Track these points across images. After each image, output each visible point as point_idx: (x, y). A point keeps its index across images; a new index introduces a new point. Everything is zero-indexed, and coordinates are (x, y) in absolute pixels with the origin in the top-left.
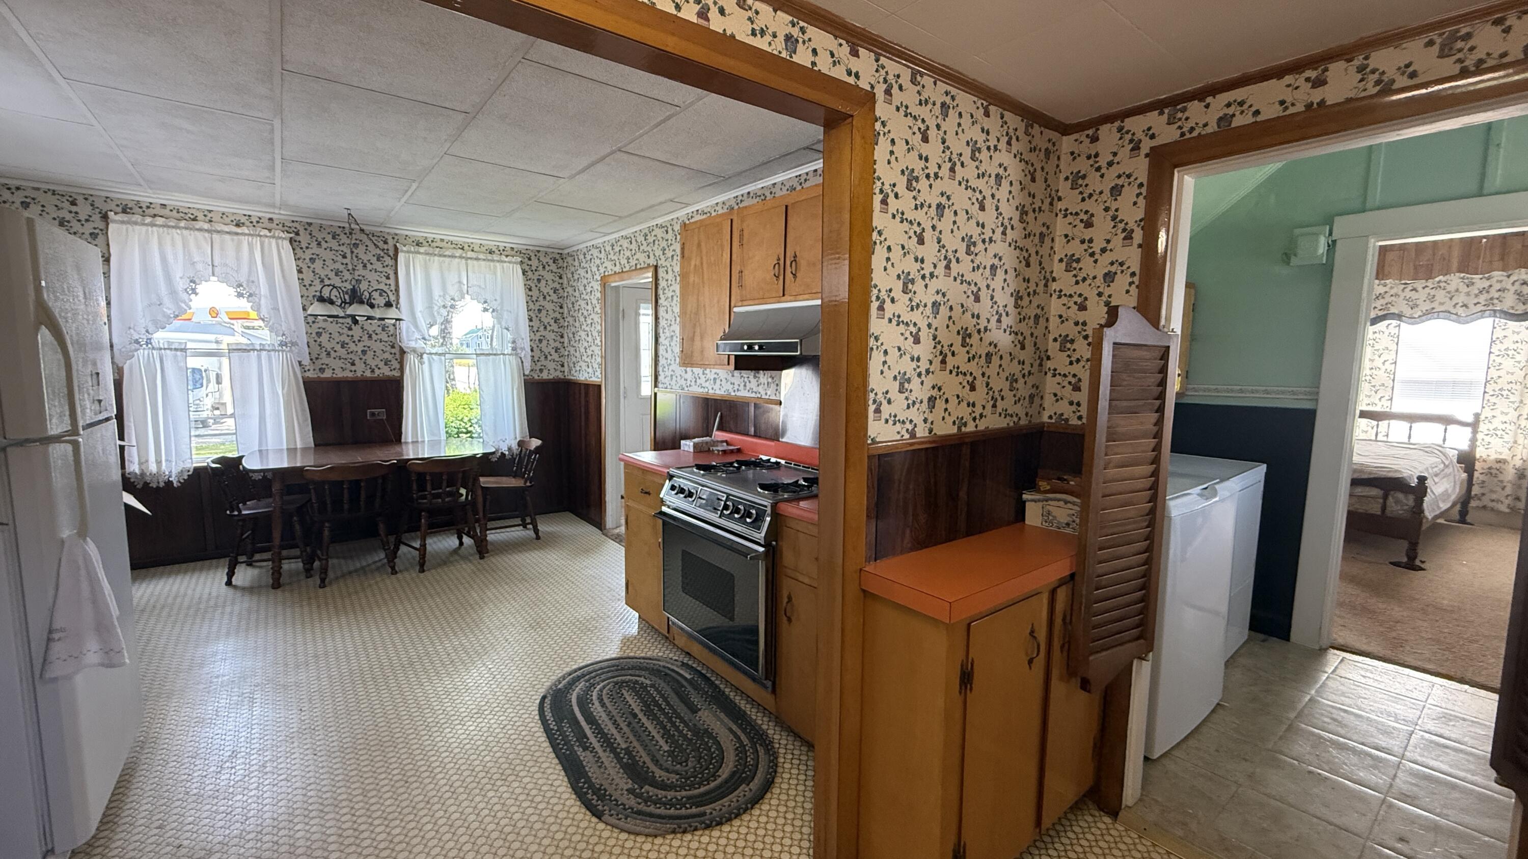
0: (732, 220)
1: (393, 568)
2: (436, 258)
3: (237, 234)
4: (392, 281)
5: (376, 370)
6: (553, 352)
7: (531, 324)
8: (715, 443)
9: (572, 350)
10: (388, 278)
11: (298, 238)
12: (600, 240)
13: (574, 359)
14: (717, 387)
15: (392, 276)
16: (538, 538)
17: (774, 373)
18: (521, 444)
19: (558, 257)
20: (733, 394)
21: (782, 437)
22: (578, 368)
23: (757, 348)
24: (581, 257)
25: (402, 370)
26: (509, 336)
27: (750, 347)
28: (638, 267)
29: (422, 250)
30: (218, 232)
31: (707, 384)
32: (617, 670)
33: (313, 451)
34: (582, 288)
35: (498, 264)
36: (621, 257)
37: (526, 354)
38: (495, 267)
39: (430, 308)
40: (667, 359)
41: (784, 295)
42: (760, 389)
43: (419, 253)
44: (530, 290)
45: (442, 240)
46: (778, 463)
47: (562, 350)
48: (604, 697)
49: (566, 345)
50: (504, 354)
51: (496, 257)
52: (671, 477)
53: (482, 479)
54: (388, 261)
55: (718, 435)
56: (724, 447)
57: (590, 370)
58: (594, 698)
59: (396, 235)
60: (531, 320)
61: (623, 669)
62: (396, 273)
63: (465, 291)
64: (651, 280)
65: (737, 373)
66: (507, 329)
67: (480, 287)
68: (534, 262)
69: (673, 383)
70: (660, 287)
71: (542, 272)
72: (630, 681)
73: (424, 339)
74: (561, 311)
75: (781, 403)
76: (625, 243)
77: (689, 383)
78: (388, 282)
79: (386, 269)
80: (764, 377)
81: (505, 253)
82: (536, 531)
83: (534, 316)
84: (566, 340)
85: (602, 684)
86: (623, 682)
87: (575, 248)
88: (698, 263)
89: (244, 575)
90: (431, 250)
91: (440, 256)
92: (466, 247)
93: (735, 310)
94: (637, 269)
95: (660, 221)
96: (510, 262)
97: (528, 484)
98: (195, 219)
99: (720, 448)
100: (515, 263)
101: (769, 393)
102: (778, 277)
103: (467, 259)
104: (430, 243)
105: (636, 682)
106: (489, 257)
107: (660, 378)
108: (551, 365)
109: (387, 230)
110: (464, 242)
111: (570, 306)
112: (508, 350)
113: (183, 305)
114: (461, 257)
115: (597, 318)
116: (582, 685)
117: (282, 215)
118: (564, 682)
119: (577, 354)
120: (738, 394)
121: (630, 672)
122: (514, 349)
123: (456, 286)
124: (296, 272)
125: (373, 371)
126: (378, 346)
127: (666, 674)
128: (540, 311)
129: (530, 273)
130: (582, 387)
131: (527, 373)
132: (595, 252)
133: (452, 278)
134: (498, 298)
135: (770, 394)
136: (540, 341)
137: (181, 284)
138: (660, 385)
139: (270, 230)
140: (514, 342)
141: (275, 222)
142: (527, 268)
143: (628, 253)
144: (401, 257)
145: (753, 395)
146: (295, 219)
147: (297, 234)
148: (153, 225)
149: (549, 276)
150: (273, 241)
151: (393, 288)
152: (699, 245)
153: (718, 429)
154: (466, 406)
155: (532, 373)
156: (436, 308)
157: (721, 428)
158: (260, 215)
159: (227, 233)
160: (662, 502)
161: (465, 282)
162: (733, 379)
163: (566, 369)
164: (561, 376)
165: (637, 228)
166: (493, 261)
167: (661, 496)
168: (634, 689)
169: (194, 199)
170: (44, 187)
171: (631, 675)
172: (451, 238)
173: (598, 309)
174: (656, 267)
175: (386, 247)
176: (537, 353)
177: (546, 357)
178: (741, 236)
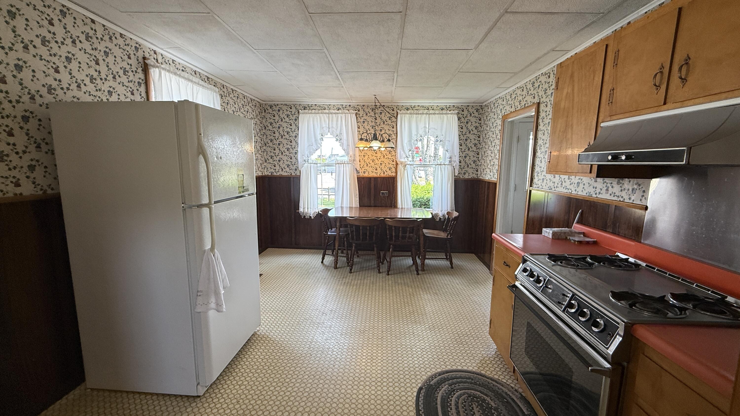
0: (607, 46)
1: (379, 270)
2: (415, 115)
3: (337, 113)
4: (395, 129)
5: (386, 173)
6: (472, 163)
7: (461, 147)
8: (573, 234)
9: (483, 161)
10: (393, 128)
11: (359, 113)
12: (504, 93)
13: (484, 167)
14: (580, 189)
15: (395, 127)
16: (452, 267)
17: (640, 181)
18: (448, 213)
19: (479, 108)
20: (594, 196)
21: (645, 239)
22: (485, 173)
23: (623, 157)
24: (492, 106)
25: (396, 172)
26: (448, 155)
27: (616, 157)
28: (526, 105)
29: (409, 112)
30: (331, 113)
31: (571, 187)
32: (471, 383)
33: (358, 209)
34: (491, 125)
35: (445, 115)
36: (515, 102)
37: (456, 164)
38: (444, 117)
39: (410, 141)
40: (540, 167)
41: (665, 104)
42: (624, 194)
43: (407, 114)
44: (462, 128)
45: (419, 106)
46: (637, 266)
47: (478, 162)
48: (459, 405)
49: (480, 159)
50: (445, 165)
51: (444, 112)
52: (524, 261)
53: (425, 231)
54: (394, 119)
55: (577, 227)
56: (581, 238)
57: (492, 174)
58: (453, 403)
59: (398, 106)
60: (461, 145)
61: (475, 384)
62: (397, 125)
63: (427, 132)
64: (534, 114)
65: (599, 180)
66: (447, 151)
67: (434, 128)
68: (466, 112)
69: (544, 184)
70: (540, 117)
71: (469, 118)
72: (480, 397)
73: (407, 157)
74: (479, 139)
75: (646, 208)
76: (519, 92)
77: (556, 185)
78: (393, 130)
79: (393, 124)
80: (628, 184)
81: (450, 109)
82: (451, 263)
83: (463, 143)
84: (480, 156)
85: (460, 392)
86: (475, 396)
87: (489, 101)
88: (569, 91)
89: (329, 259)
90: (412, 111)
91: (416, 114)
92: (430, 108)
93: (602, 125)
94: (525, 107)
95: (544, 71)
96: (451, 114)
97: (449, 237)
98: (325, 109)
99: (577, 239)
100: (454, 114)
101: (633, 198)
102: (657, 87)
103: (430, 114)
104: (413, 108)
105: (484, 400)
106: (441, 112)
107: (535, 180)
108: (470, 171)
109: (394, 104)
110: (429, 106)
111: (484, 136)
112: (447, 163)
113: (319, 145)
114: (427, 114)
115: (498, 142)
116: (445, 388)
117: (354, 103)
118: (435, 380)
119: (486, 164)
120: (600, 196)
121: (480, 388)
122: (450, 162)
123: (423, 129)
124: (356, 128)
125: (384, 173)
126: (386, 161)
127: (507, 402)
128: (466, 140)
129: (463, 119)
130: (487, 184)
131: (456, 175)
132: (500, 101)
133: (421, 125)
134: (443, 134)
135: (636, 199)
136: (465, 157)
137: (319, 137)
138: (534, 186)
139: (349, 110)
140: (451, 158)
141: (352, 106)
142: (461, 116)
143: (520, 98)
144: (399, 116)
145: (615, 198)
146: (358, 104)
147: (359, 111)
148: (311, 113)
149: (473, 120)
150: (349, 115)
151: (395, 132)
152: (572, 76)
153: (578, 223)
154: (426, 191)
155: (459, 175)
156: (413, 141)
157: (580, 222)
158: (346, 104)
159: (334, 113)
160: (516, 278)
161: (428, 127)
162: (595, 185)
163: (479, 173)
164: (475, 176)
165: (528, 80)
166: (442, 114)
167: (516, 273)
168: (482, 406)
169: (325, 100)
170: (284, 103)
171: (481, 392)
172: (422, 104)
173: (499, 137)
174: (539, 104)
175: (393, 112)
176: (463, 164)
177: (468, 166)
178: (616, 57)
